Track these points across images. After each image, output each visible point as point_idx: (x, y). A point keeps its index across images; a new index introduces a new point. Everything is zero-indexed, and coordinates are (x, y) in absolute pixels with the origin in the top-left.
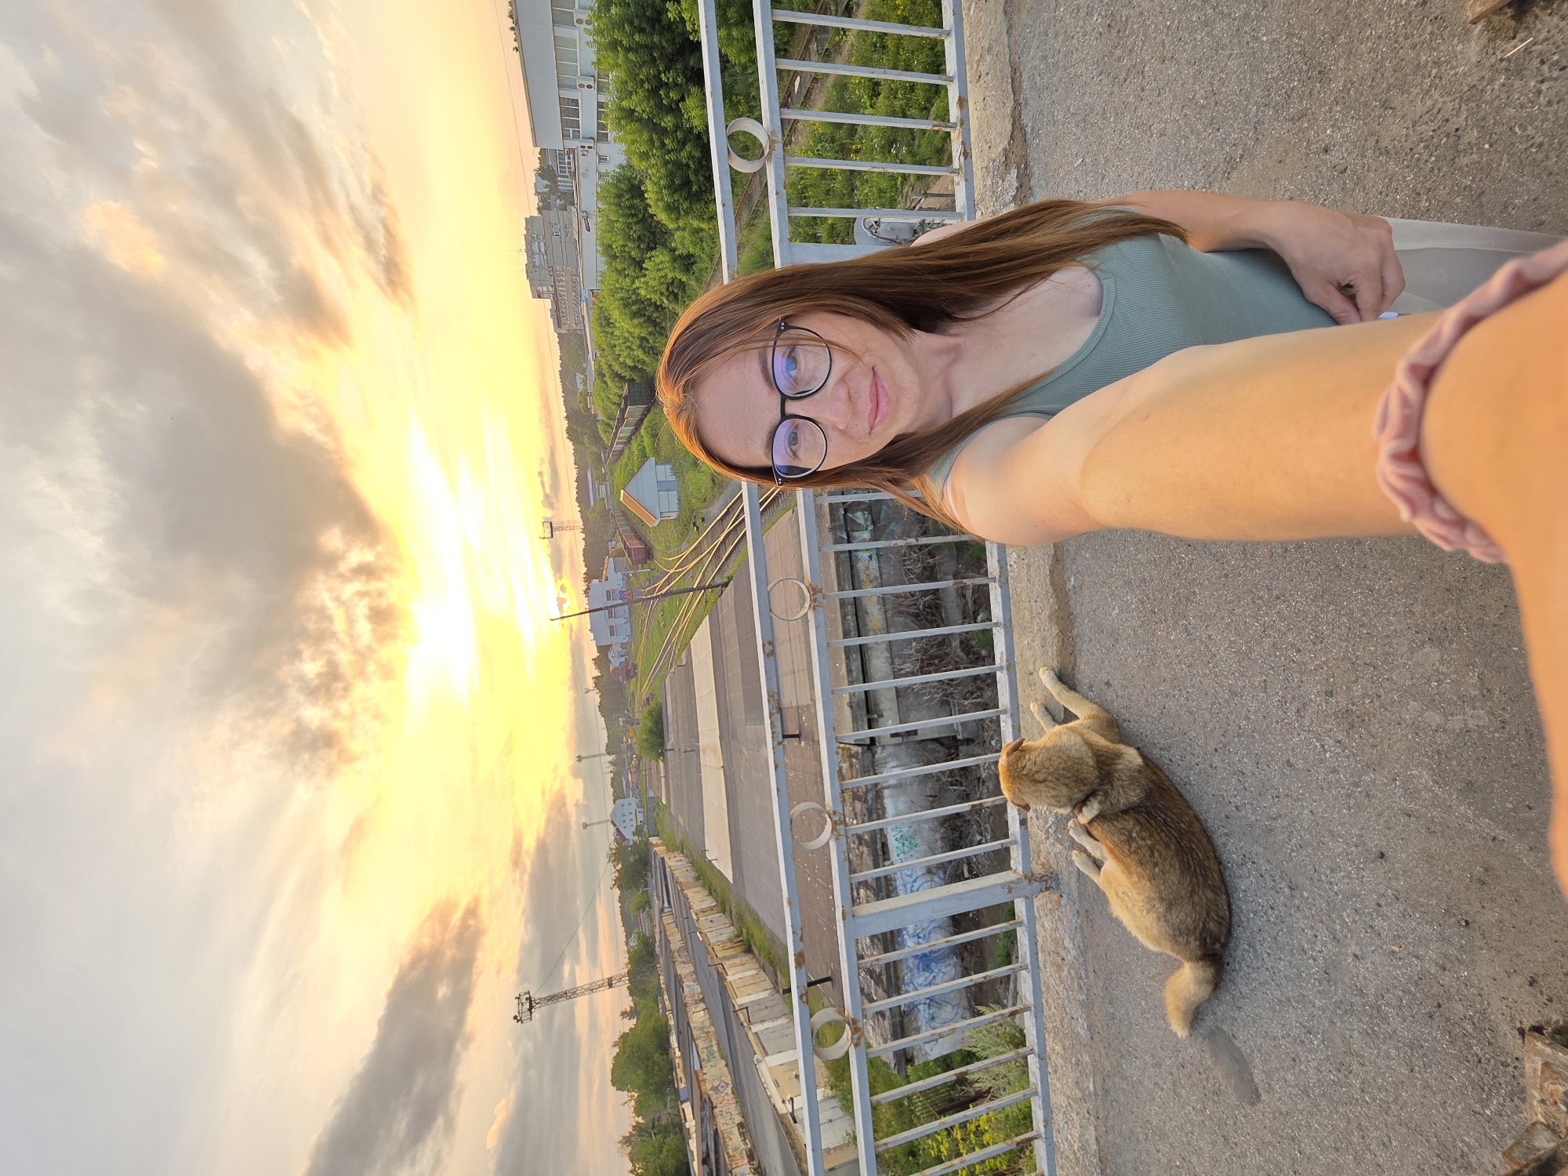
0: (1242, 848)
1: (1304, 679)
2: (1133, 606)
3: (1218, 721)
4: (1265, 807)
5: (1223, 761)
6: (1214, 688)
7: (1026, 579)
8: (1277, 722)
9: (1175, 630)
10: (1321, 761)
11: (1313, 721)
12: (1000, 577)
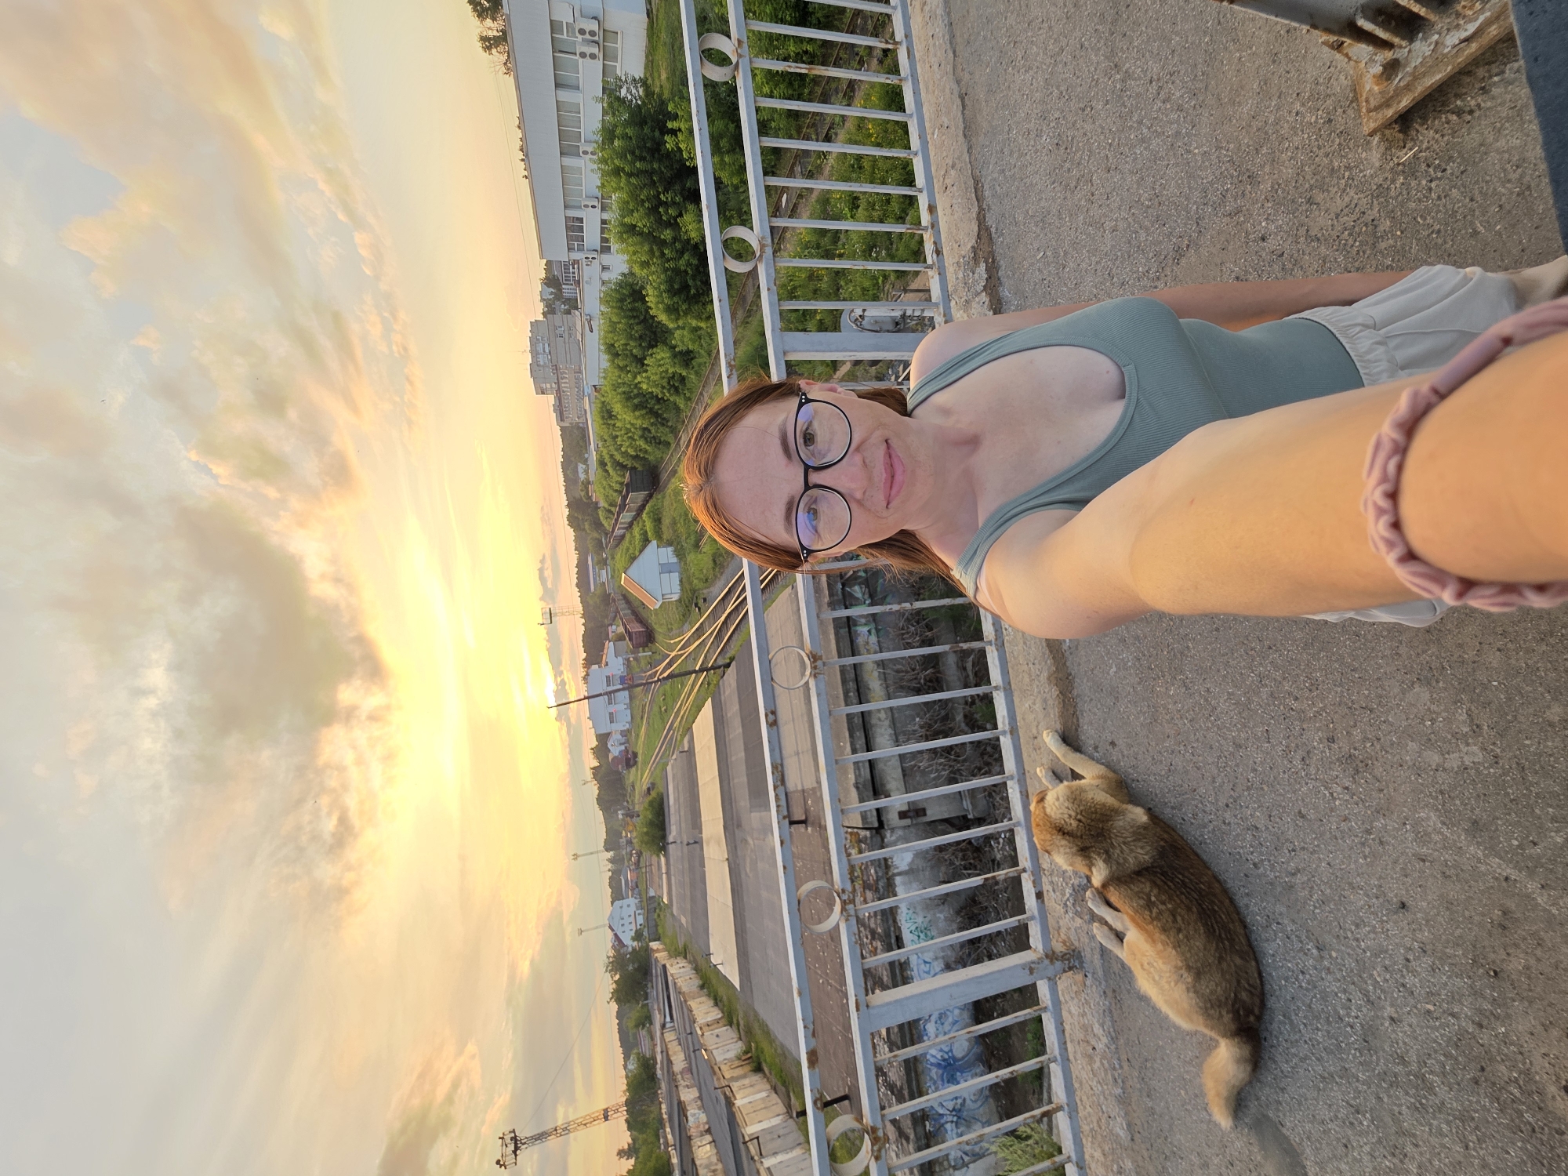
0: (1265, 908)
1: (1305, 726)
2: (1130, 664)
3: (1226, 775)
4: (1283, 863)
5: (1236, 816)
6: (1218, 741)
7: (1021, 641)
8: (1284, 772)
9: (1173, 685)
10: (1332, 810)
11: (1318, 770)
12: (996, 640)
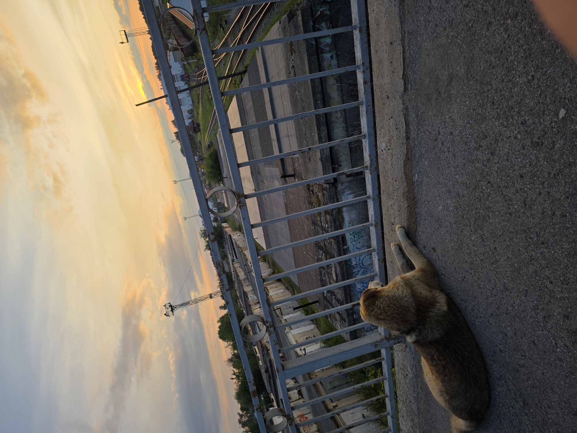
0: (500, 371)
1: (552, 301)
3: (495, 300)
4: (516, 358)
5: (496, 323)
6: (495, 280)
7: (390, 163)
8: (531, 317)
10: (554, 351)
11: (552, 328)
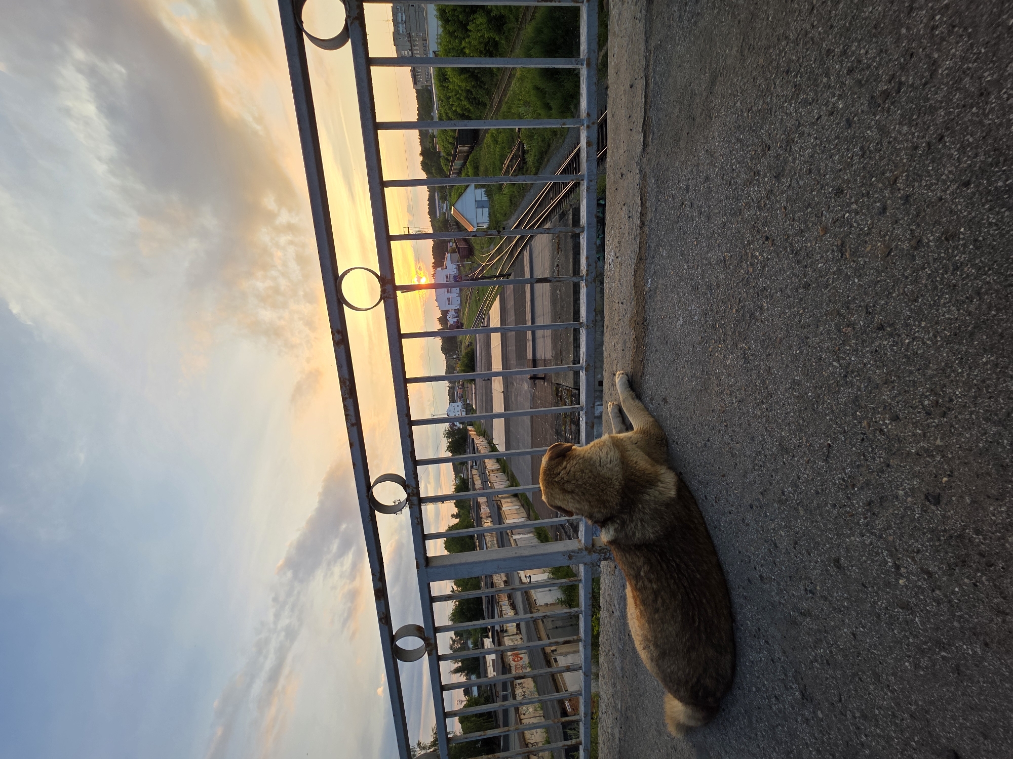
2: (696, 318)
7: (618, 277)
9: (732, 353)
